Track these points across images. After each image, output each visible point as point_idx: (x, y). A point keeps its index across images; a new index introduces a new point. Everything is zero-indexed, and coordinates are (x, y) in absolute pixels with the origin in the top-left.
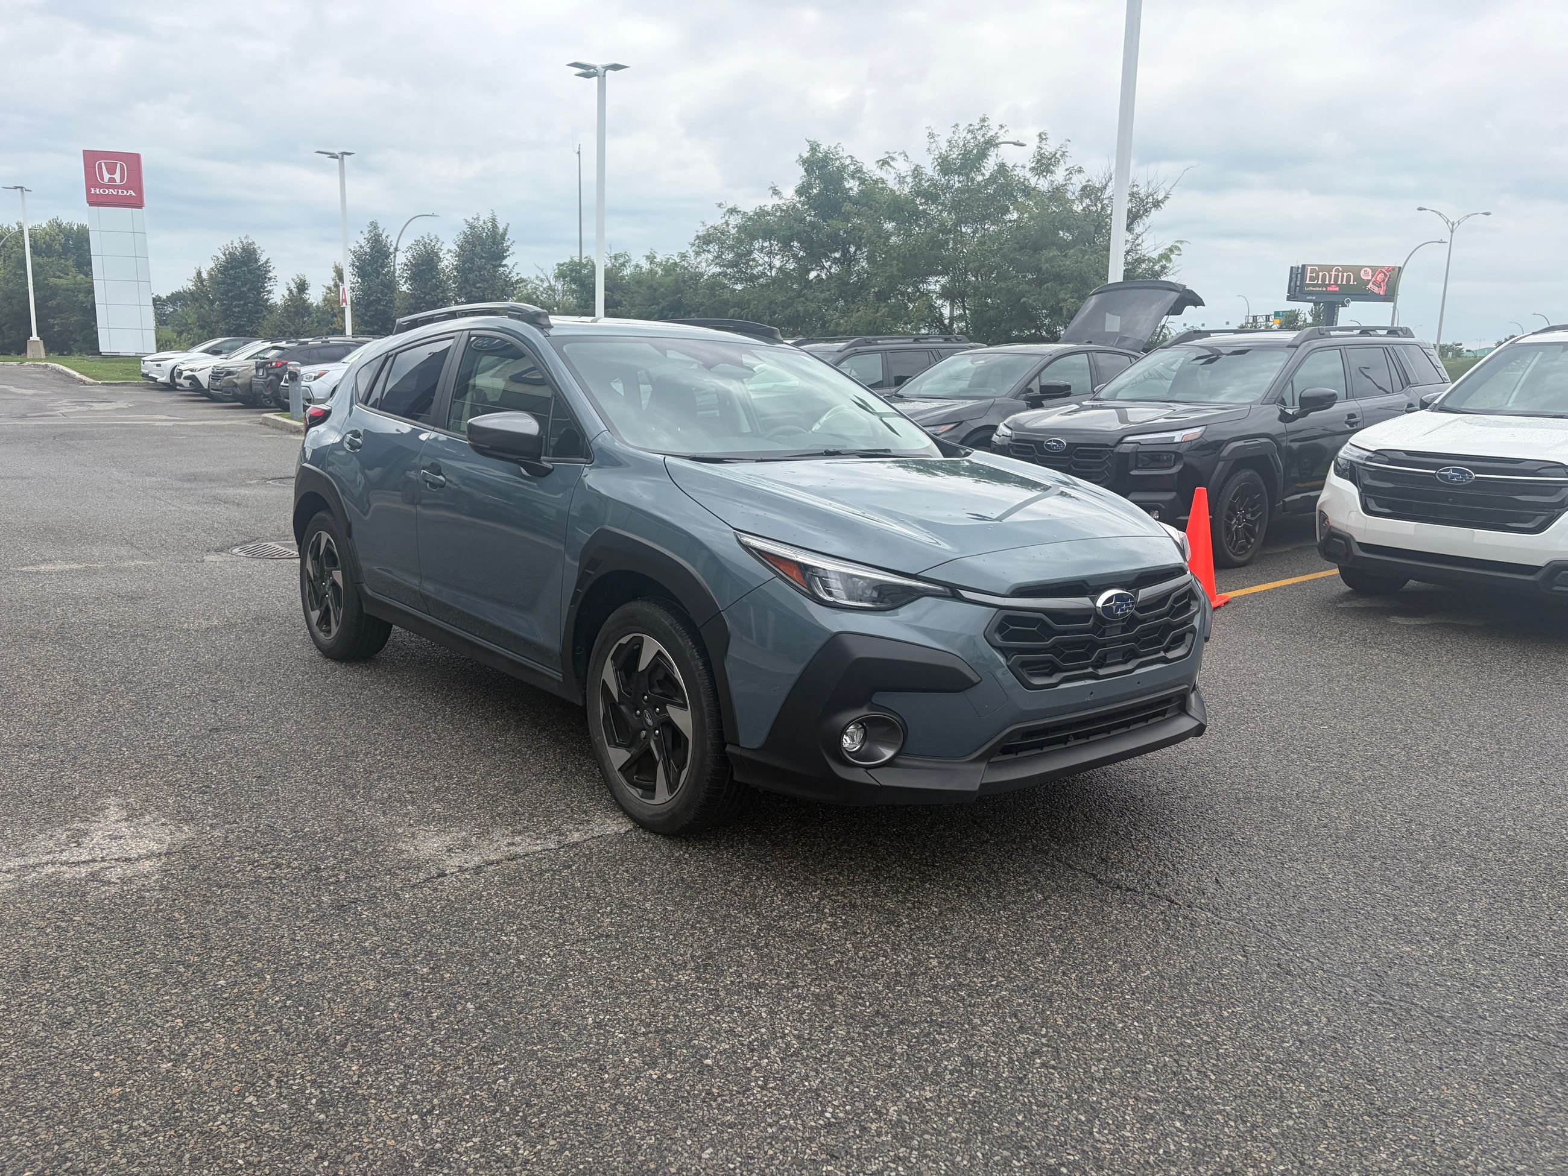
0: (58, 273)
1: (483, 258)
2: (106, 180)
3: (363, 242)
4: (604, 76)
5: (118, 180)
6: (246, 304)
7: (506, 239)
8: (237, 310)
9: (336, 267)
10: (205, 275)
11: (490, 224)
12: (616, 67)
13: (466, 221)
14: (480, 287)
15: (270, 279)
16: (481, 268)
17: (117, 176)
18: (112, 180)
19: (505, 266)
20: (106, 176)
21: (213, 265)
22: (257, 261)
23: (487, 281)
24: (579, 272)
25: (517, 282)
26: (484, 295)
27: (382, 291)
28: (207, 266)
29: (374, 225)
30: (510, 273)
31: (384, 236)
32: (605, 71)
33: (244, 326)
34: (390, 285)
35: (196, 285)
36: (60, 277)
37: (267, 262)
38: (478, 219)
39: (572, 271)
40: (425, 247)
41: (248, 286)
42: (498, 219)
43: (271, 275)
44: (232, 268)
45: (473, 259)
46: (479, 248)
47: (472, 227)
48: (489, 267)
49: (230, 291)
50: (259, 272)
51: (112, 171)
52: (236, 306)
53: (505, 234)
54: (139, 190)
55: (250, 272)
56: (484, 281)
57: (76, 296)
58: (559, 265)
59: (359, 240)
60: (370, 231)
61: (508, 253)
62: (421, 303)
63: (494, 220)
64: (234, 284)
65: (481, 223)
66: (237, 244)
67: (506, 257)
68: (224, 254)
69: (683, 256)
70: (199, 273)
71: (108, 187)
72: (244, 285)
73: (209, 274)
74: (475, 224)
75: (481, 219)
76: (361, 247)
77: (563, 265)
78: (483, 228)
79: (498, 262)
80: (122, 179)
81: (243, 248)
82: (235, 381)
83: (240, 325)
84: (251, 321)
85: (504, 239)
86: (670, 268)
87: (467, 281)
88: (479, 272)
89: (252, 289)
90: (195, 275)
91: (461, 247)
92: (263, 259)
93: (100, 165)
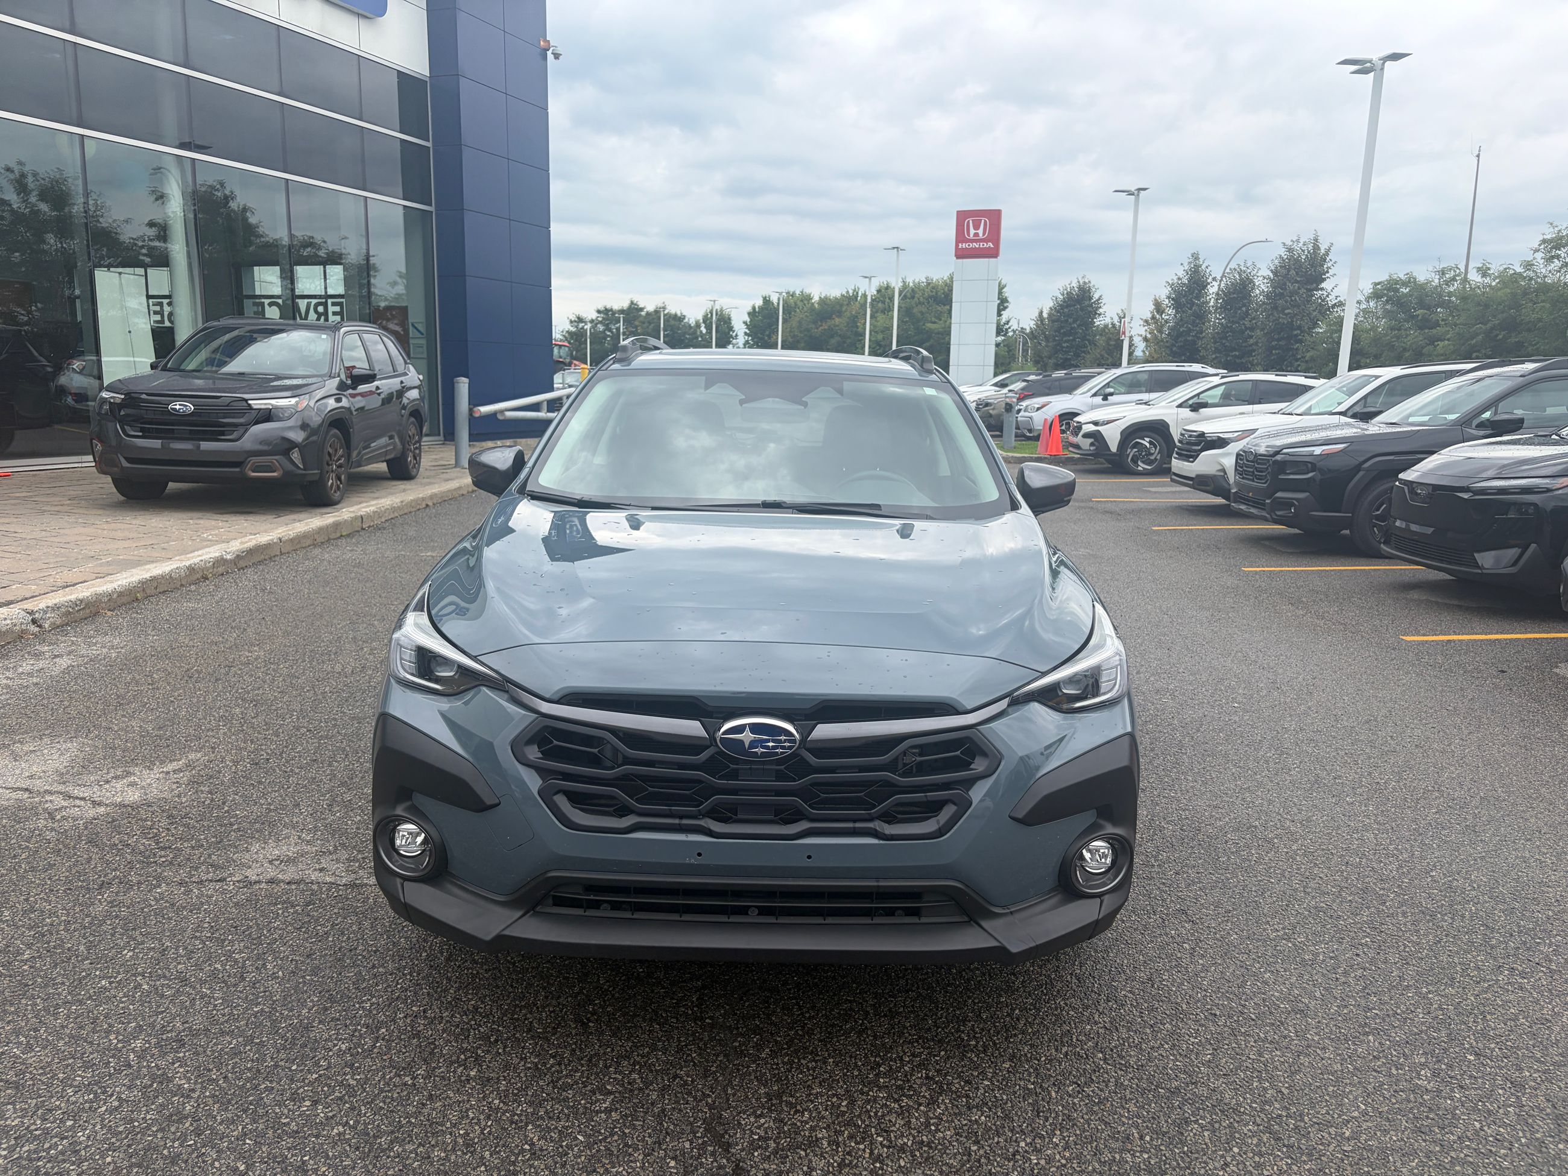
0: (933, 319)
1: (1297, 282)
2: (972, 235)
3: (1181, 273)
4: (1382, 69)
5: (981, 234)
6: (1074, 340)
7: (1328, 259)
8: (1065, 345)
9: (1156, 300)
10: (1045, 315)
11: (1310, 247)
12: (1396, 57)
13: (1284, 244)
14: (1289, 313)
15: (1100, 315)
16: (1292, 294)
17: (980, 232)
18: (976, 235)
19: (1322, 289)
20: (972, 231)
21: (1051, 304)
22: (1090, 298)
23: (1298, 306)
24: (1397, 290)
25: (1334, 306)
26: (1292, 321)
27: (1194, 322)
28: (1047, 305)
29: (1195, 257)
30: (1327, 296)
31: (1203, 267)
32: (1383, 64)
33: (1070, 359)
34: (1201, 316)
35: (1037, 325)
36: (935, 323)
37: (1099, 299)
38: (1298, 241)
39: (1389, 290)
40: (1240, 275)
41: (1078, 322)
42: (1320, 239)
43: (1101, 310)
44: (1067, 307)
45: (1285, 284)
46: (1292, 272)
47: (1290, 250)
48: (1302, 291)
49: (1062, 327)
50: (1090, 309)
51: (976, 227)
52: (1066, 341)
53: (1327, 253)
54: (997, 240)
55: (1082, 309)
56: (1295, 306)
57: (944, 339)
58: (1376, 284)
59: (1178, 272)
60: (1190, 263)
61: (1327, 275)
62: (1228, 332)
63: (1316, 240)
64: (1067, 321)
65: (1300, 245)
66: (1075, 284)
67: (1324, 280)
68: (1063, 295)
69: (1528, 265)
70: (1041, 313)
71: (972, 241)
72: (1074, 322)
73: (1050, 315)
74: (1295, 246)
75: (1302, 241)
76: (1179, 279)
77: (1379, 284)
78: (1303, 251)
79: (1315, 285)
80: (984, 234)
81: (1079, 288)
82: (991, 412)
83: (1066, 360)
84: (1077, 355)
85: (1325, 260)
86: (1509, 280)
87: (1275, 308)
88: (1290, 297)
89: (1082, 325)
90: (1037, 314)
91: (1275, 273)
92: (1096, 296)
93: (968, 222)
